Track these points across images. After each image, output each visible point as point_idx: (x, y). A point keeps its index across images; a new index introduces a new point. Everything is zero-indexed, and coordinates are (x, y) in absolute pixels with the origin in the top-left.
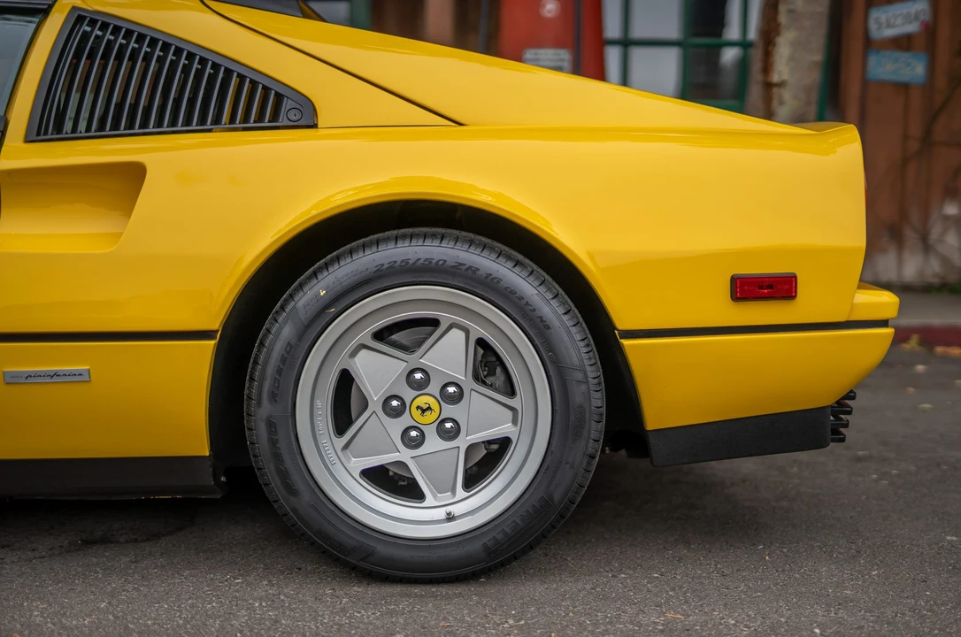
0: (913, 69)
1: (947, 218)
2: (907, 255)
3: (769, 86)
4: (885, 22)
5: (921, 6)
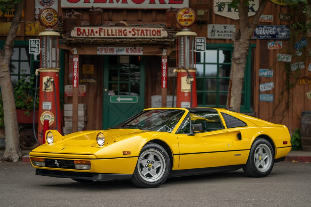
0: (270, 98)
3: (229, 108)
4: (263, 87)
5: (272, 84)
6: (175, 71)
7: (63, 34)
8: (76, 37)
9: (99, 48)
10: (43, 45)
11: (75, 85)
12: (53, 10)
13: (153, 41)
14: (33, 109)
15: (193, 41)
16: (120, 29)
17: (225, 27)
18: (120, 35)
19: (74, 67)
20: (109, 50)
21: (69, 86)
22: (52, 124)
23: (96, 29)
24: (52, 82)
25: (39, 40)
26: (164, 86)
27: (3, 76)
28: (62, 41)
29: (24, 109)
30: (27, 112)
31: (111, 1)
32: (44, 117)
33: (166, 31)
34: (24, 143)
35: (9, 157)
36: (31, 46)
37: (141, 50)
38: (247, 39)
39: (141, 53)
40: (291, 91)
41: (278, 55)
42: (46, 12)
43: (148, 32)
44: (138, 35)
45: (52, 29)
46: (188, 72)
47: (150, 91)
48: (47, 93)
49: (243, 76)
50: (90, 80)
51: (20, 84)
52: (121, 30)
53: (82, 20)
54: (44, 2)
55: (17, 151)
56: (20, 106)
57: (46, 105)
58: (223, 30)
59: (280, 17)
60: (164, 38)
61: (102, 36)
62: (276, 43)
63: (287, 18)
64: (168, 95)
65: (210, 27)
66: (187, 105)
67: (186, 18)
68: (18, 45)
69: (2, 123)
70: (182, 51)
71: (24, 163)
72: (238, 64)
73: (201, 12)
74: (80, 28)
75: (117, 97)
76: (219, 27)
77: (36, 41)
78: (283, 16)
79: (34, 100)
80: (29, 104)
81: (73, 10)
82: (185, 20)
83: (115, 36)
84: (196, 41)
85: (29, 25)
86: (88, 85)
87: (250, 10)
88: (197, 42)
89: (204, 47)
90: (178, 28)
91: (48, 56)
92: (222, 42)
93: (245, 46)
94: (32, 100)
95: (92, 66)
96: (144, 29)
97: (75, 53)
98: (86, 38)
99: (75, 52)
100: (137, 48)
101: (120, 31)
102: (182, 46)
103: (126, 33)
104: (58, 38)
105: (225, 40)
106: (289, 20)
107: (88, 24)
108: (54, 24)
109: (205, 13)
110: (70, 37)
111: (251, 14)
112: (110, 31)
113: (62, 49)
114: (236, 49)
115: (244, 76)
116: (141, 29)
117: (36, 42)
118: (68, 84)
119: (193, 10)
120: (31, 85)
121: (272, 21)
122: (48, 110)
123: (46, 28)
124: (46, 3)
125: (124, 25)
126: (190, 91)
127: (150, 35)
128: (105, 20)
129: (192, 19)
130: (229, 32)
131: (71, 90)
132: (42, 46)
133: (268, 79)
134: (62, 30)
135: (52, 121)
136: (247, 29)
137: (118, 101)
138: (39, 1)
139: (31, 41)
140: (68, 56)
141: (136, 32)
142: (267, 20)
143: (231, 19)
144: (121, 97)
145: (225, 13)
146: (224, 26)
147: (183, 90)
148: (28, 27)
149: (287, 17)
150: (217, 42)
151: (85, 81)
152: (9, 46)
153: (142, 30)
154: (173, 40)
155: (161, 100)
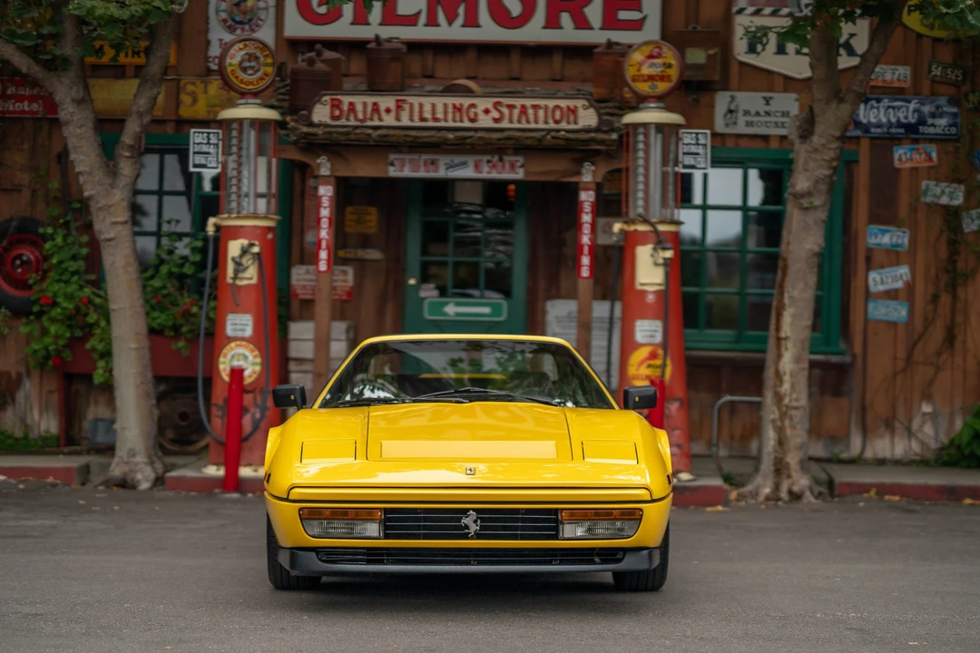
0: (899, 312)
1: (925, 414)
2: (896, 440)
3: (779, 339)
4: (879, 280)
5: (904, 271)
6: (617, 227)
7: (290, 114)
8: (326, 126)
9: (395, 159)
10: (230, 147)
11: (323, 266)
12: (261, 46)
13: (553, 138)
14: (198, 335)
15: (673, 140)
16: (457, 101)
17: (767, 101)
18: (458, 118)
19: (318, 212)
20: (425, 164)
21: (304, 268)
22: (252, 379)
23: (387, 102)
24: (256, 256)
25: (220, 131)
26: (585, 272)
27: (112, 235)
28: (287, 135)
29: (172, 334)
30: (181, 344)
31: (432, 22)
32: (229, 357)
33: (592, 111)
34: (170, 434)
35: (125, 474)
36: (196, 150)
37: (519, 164)
38: (833, 136)
39: (517, 173)
40: (960, 292)
41: (924, 183)
42: (241, 49)
43: (541, 113)
44: (511, 121)
45: (258, 101)
46: (656, 232)
47: (542, 285)
48: (240, 287)
49: (819, 245)
50: (368, 250)
51: (162, 262)
52: (461, 105)
53: (345, 76)
54: (233, 20)
55: (149, 457)
56: (160, 325)
57: (235, 324)
58: (762, 108)
59: (930, 71)
60: (587, 130)
61: (405, 122)
62: (918, 149)
63: (953, 75)
64: (595, 298)
65: (722, 101)
66: (653, 328)
67: (653, 71)
68: (157, 147)
69: (107, 375)
70: (641, 170)
71: (170, 494)
72: (807, 209)
73: (697, 56)
74: (339, 97)
75: (446, 304)
76: (749, 100)
77: (211, 136)
78: (940, 69)
79: (201, 308)
80: (187, 321)
81: (318, 46)
82: (651, 78)
83: (442, 124)
84: (681, 139)
85: (190, 88)
86: (361, 266)
87: (842, 51)
88: (684, 144)
89: (706, 158)
90: (628, 102)
91: (245, 181)
92: (759, 144)
93: (827, 158)
94: (195, 310)
95: (373, 210)
96: (528, 102)
97: (325, 171)
98: (356, 127)
99: (324, 167)
100: (507, 158)
101: (458, 109)
102: (641, 154)
103: (476, 114)
104: (275, 129)
105: (765, 138)
106: (957, 80)
107: (364, 87)
108: (262, 84)
109: (709, 57)
110: (311, 124)
111: (845, 62)
112: (427, 108)
113: (286, 160)
114: (799, 165)
115: (823, 245)
116: (518, 102)
117: (209, 139)
118: (302, 262)
119: (675, 50)
120: (194, 263)
121: (907, 85)
122: (243, 339)
123: (239, 96)
124: (241, 23)
125: (467, 92)
126: (662, 288)
127: (546, 122)
128: (413, 77)
129: (669, 76)
130: (778, 114)
131: (310, 280)
132: (227, 152)
133: (893, 257)
134: (286, 104)
135: (254, 372)
136: (833, 105)
137: (446, 314)
138: (220, 19)
139: (196, 134)
140: (303, 181)
141: (506, 111)
142: (892, 80)
143: (787, 78)
144: (458, 304)
145: (767, 59)
146: (765, 98)
147: (642, 284)
148: (188, 94)
149: (953, 72)
150: (744, 143)
151: (350, 253)
152: (131, 146)
153: (523, 106)
154: (614, 136)
155: (575, 314)
